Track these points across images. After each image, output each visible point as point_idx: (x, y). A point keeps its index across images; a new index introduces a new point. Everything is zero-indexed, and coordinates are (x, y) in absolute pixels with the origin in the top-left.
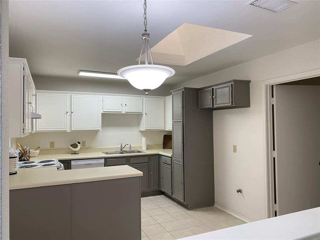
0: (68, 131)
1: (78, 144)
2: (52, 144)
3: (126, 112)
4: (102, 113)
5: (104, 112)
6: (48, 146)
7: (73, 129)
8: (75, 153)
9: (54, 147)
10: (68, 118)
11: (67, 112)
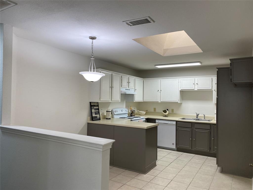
0: (159, 102)
1: (167, 110)
2: (155, 109)
3: (198, 89)
4: (180, 91)
5: (181, 90)
6: (153, 110)
7: (162, 101)
8: (165, 116)
9: (156, 111)
10: (159, 94)
11: (158, 90)
